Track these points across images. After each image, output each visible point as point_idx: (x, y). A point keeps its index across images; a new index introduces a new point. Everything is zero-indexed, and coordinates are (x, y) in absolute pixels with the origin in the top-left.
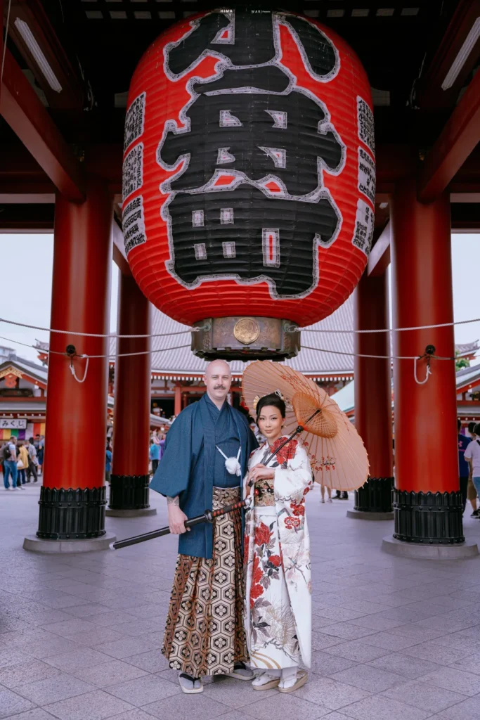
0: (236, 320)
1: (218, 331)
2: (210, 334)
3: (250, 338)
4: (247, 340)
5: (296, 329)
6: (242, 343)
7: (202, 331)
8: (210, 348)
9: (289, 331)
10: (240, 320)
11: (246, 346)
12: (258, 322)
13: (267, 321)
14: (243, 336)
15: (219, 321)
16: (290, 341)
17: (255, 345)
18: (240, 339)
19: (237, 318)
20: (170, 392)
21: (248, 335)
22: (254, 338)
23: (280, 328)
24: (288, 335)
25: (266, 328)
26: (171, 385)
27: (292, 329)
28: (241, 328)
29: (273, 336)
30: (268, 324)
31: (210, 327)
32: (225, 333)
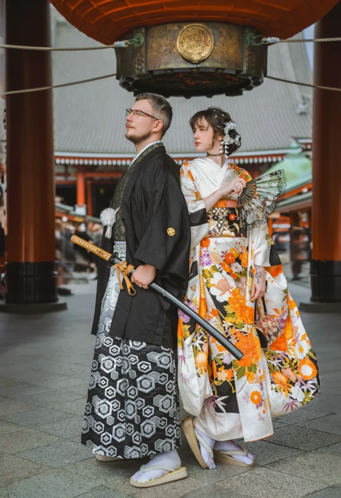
0: (180, 28)
1: (154, 45)
2: (143, 51)
3: (200, 53)
4: (196, 58)
5: (264, 39)
6: (189, 61)
7: (131, 46)
8: (144, 71)
9: (254, 44)
10: (185, 27)
11: (195, 66)
12: (210, 30)
13: (223, 29)
14: (190, 51)
15: (156, 31)
16: (254, 59)
17: (207, 64)
18: (186, 55)
19: (181, 24)
20: (71, 178)
21: (198, 49)
22: (205, 53)
23: (241, 40)
24: (252, 49)
25: (222, 39)
26: (71, 170)
27: (258, 40)
28: (187, 40)
29: (231, 51)
30: (224, 33)
31: (142, 40)
32: (164, 48)
